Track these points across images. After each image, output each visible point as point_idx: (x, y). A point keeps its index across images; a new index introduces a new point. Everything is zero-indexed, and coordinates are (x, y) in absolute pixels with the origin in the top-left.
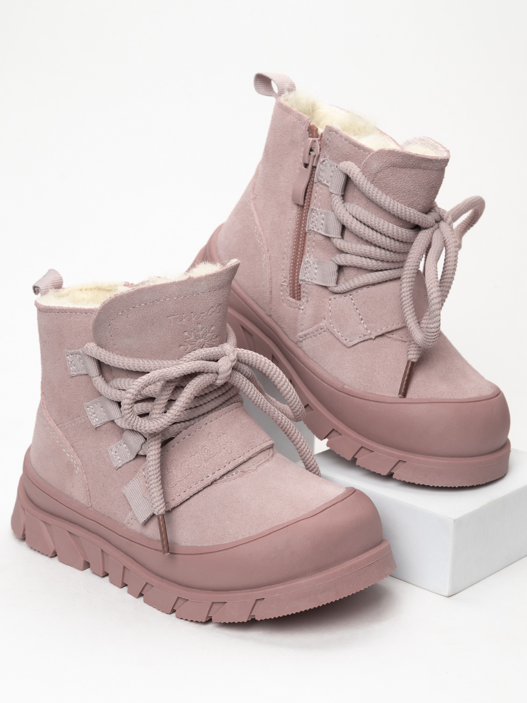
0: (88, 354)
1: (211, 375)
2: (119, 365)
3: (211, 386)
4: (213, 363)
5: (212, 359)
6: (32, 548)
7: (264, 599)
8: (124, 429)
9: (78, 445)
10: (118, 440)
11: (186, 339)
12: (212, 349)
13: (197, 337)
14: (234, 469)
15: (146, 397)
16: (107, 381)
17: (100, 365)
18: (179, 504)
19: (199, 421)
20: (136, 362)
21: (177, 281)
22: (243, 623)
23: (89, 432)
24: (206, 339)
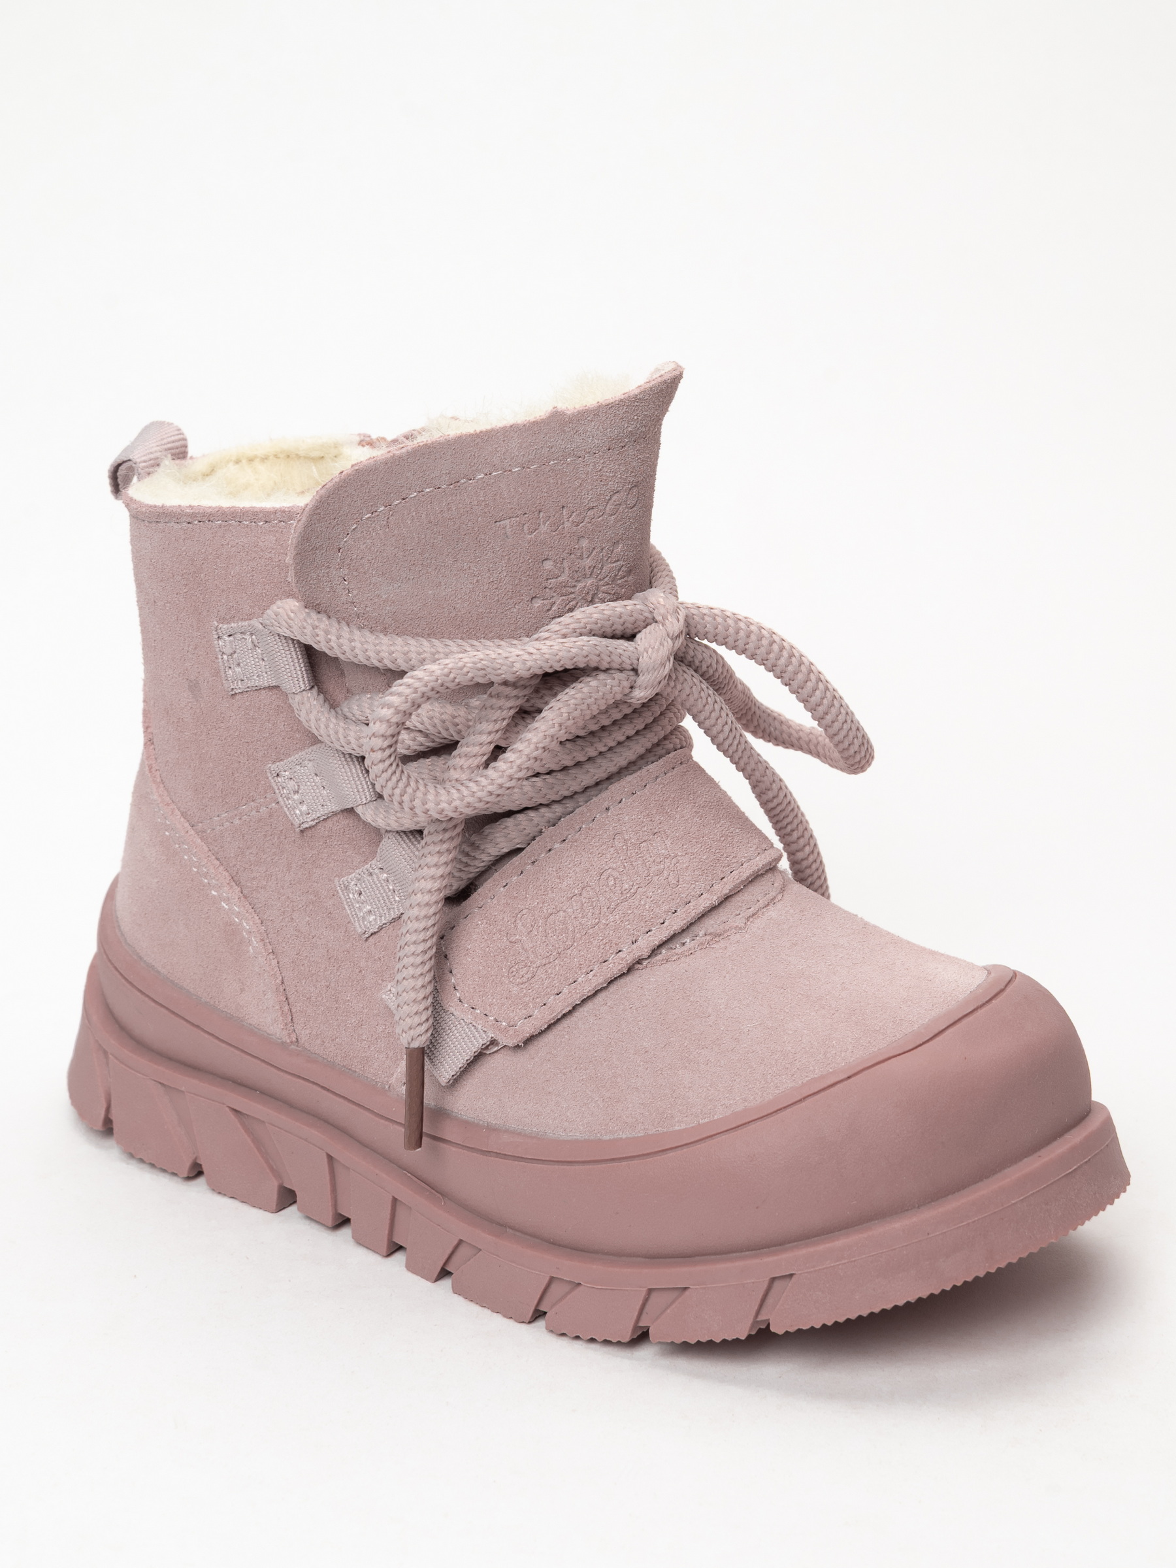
0: (280, 631)
1: (618, 675)
2: (368, 659)
3: (617, 707)
4: (622, 645)
5: (618, 633)
6: (132, 1156)
7: (791, 1275)
8: (383, 832)
9: (254, 879)
10: (365, 862)
11: (549, 581)
12: (619, 607)
13: (578, 575)
14: (688, 927)
15: (442, 741)
16: (333, 705)
17: (312, 657)
18: (543, 1029)
19: (586, 802)
20: (412, 649)
21: (519, 422)
22: (737, 1341)
23: (281, 842)
24: (600, 580)
